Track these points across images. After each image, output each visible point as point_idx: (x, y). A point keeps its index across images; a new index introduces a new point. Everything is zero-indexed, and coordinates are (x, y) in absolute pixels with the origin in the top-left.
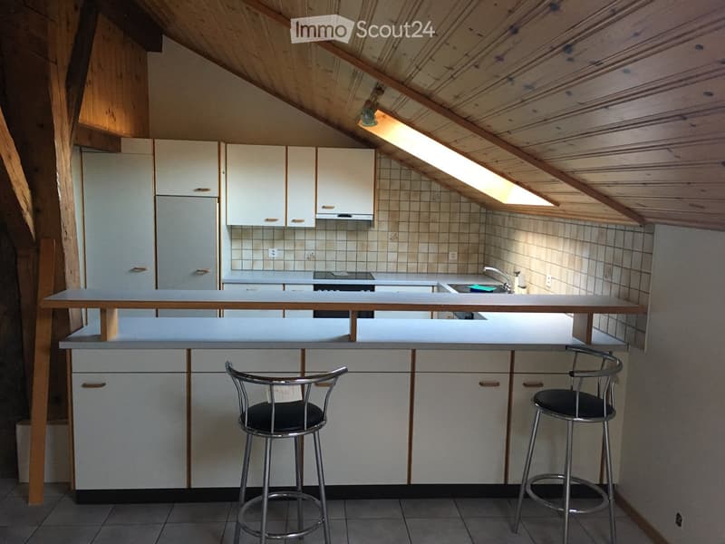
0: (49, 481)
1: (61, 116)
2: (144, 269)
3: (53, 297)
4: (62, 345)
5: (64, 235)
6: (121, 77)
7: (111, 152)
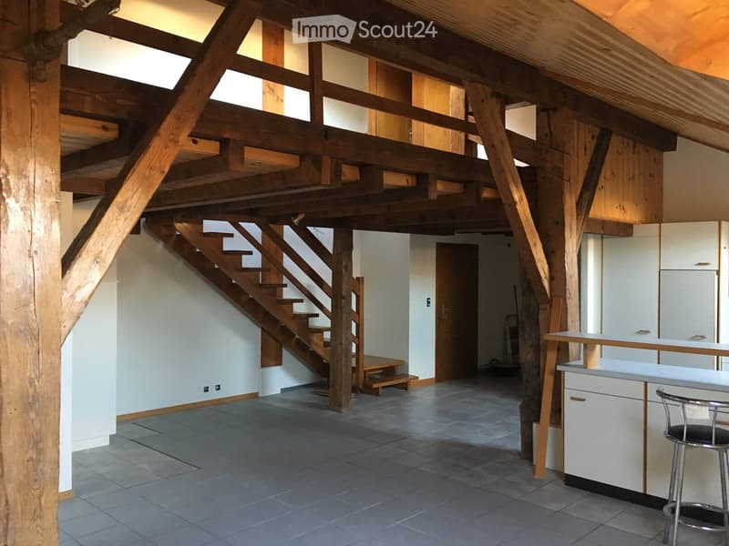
0: (551, 468)
1: (572, 215)
2: (648, 332)
3: (558, 334)
4: (559, 368)
5: (568, 295)
6: (633, 177)
7: (621, 236)
